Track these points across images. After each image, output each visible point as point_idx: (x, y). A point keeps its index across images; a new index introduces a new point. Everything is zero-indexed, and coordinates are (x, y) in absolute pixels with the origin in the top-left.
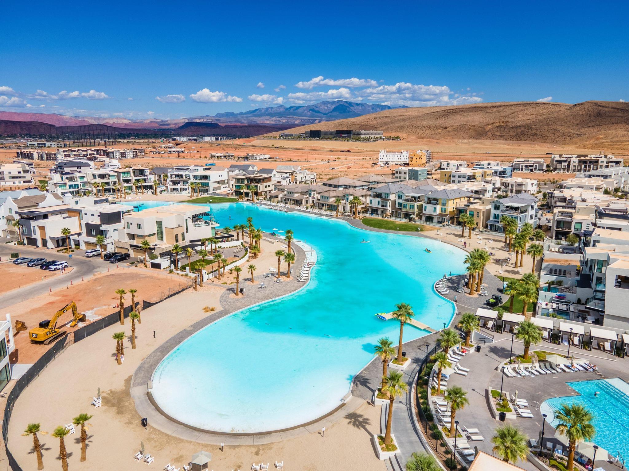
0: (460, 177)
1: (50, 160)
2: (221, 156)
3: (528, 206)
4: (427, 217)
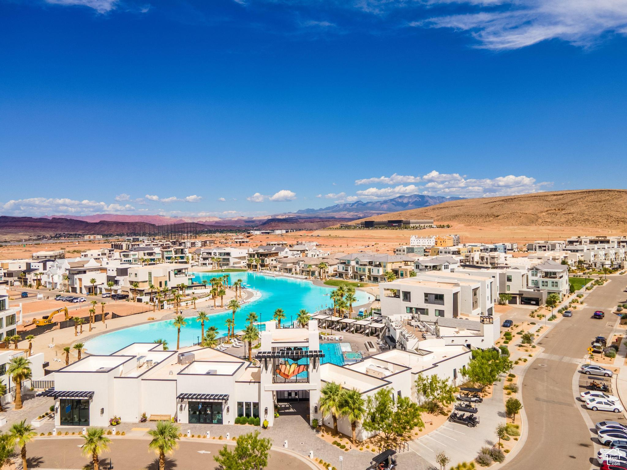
2: (275, 244)
3: (441, 265)
4: (374, 277)
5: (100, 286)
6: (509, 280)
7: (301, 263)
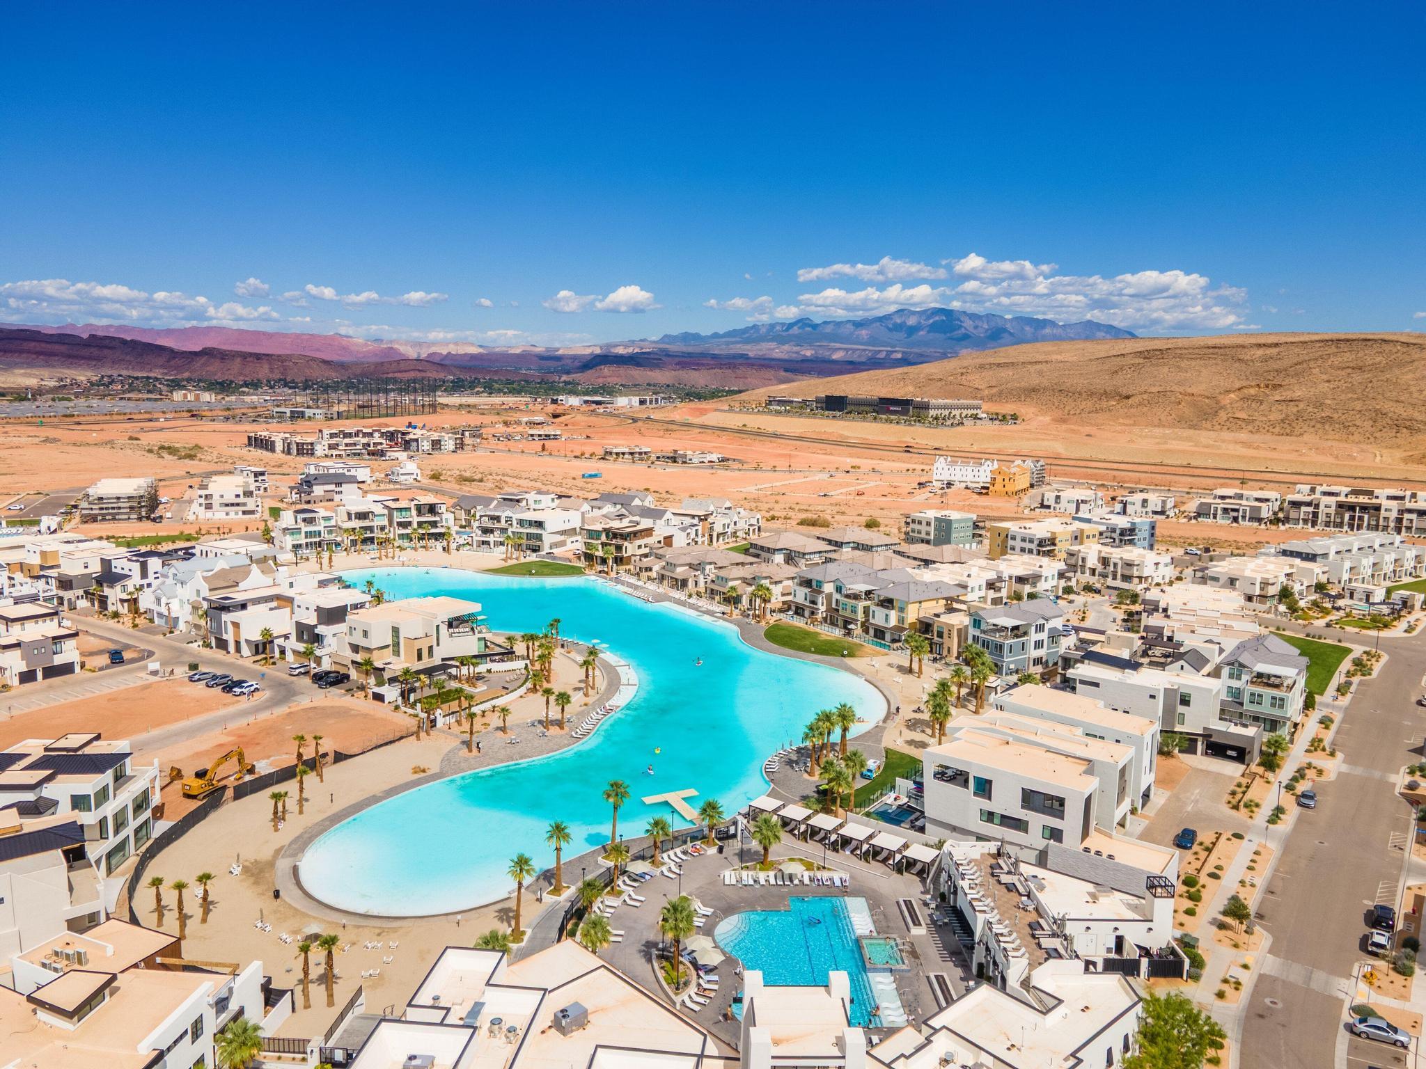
0: (1023, 540)
1: (303, 454)
2: (623, 454)
3: (1029, 625)
4: (876, 630)
5: (280, 641)
6: (1185, 701)
7: (708, 567)
